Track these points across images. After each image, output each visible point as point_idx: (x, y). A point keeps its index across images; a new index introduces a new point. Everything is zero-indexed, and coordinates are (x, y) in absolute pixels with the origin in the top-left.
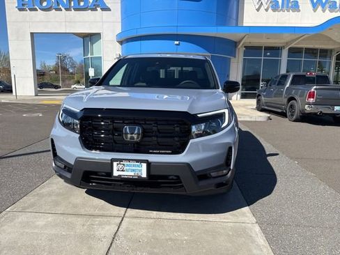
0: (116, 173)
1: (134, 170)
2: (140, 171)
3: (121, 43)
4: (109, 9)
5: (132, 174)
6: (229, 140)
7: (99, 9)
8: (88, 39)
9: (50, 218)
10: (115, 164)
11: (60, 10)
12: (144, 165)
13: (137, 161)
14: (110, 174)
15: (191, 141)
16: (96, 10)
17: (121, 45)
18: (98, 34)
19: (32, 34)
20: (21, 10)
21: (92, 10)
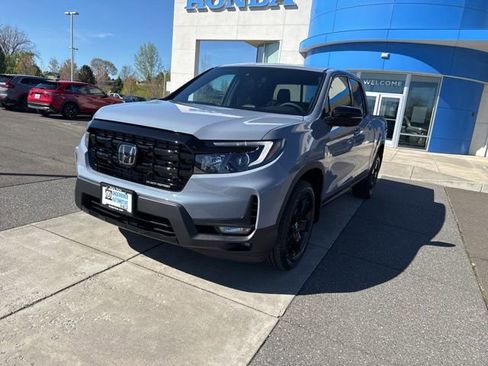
0: (105, 201)
1: (120, 201)
2: (126, 203)
3: (305, 54)
4: (295, 7)
5: (118, 205)
6: (254, 185)
7: (282, 6)
8: (263, 48)
9: (57, 240)
10: (104, 188)
11: (234, 9)
12: (130, 196)
13: (124, 190)
14: (100, 200)
15: (193, 176)
16: (279, 8)
17: (305, 57)
18: (276, 43)
19: (198, 41)
20: (190, 11)
21: (274, 8)
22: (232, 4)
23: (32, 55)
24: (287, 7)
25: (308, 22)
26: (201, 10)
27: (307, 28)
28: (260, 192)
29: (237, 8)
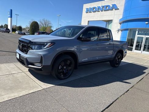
0: (17, 57)
4: (118, 9)
7: (114, 9)
8: (108, 22)
11: (99, 11)
16: (113, 10)
17: (121, 24)
18: (112, 20)
19: (88, 21)
20: (87, 13)
21: (111, 10)
22: (99, 10)
23: (51, 27)
24: (115, 9)
25: (122, 14)
26: (90, 12)
27: (122, 15)
28: (43, 55)
29: (100, 11)
